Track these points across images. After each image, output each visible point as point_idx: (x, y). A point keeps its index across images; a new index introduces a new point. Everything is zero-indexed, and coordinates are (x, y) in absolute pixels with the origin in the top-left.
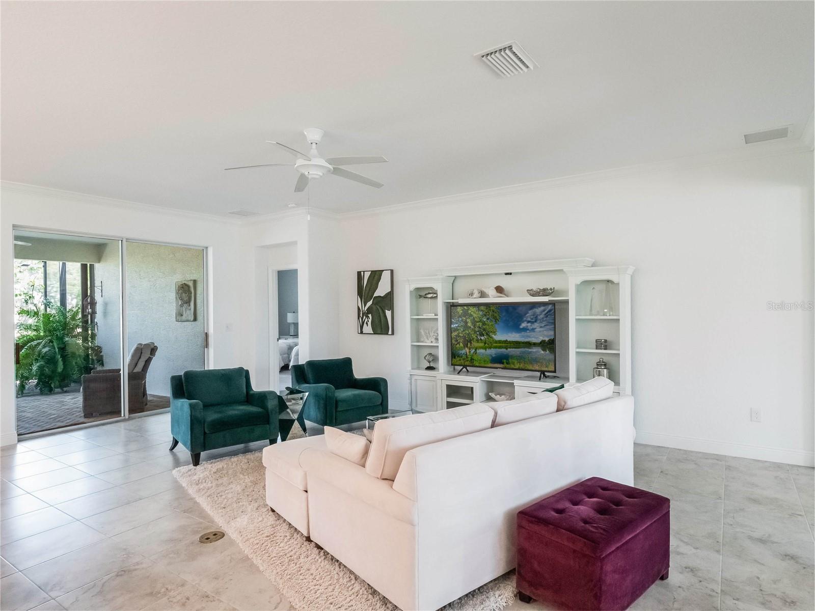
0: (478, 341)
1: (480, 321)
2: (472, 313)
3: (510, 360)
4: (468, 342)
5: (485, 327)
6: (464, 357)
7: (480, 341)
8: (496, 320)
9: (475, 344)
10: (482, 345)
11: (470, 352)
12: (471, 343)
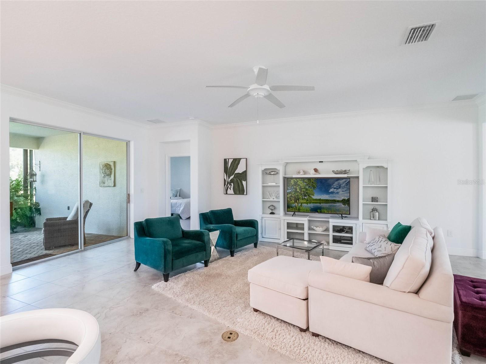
0: (303, 199)
1: (305, 188)
2: (300, 184)
3: (322, 210)
4: (297, 200)
5: (307, 191)
6: (295, 207)
7: (304, 199)
8: (314, 187)
9: (301, 201)
10: (305, 201)
11: (298, 205)
12: (299, 200)
